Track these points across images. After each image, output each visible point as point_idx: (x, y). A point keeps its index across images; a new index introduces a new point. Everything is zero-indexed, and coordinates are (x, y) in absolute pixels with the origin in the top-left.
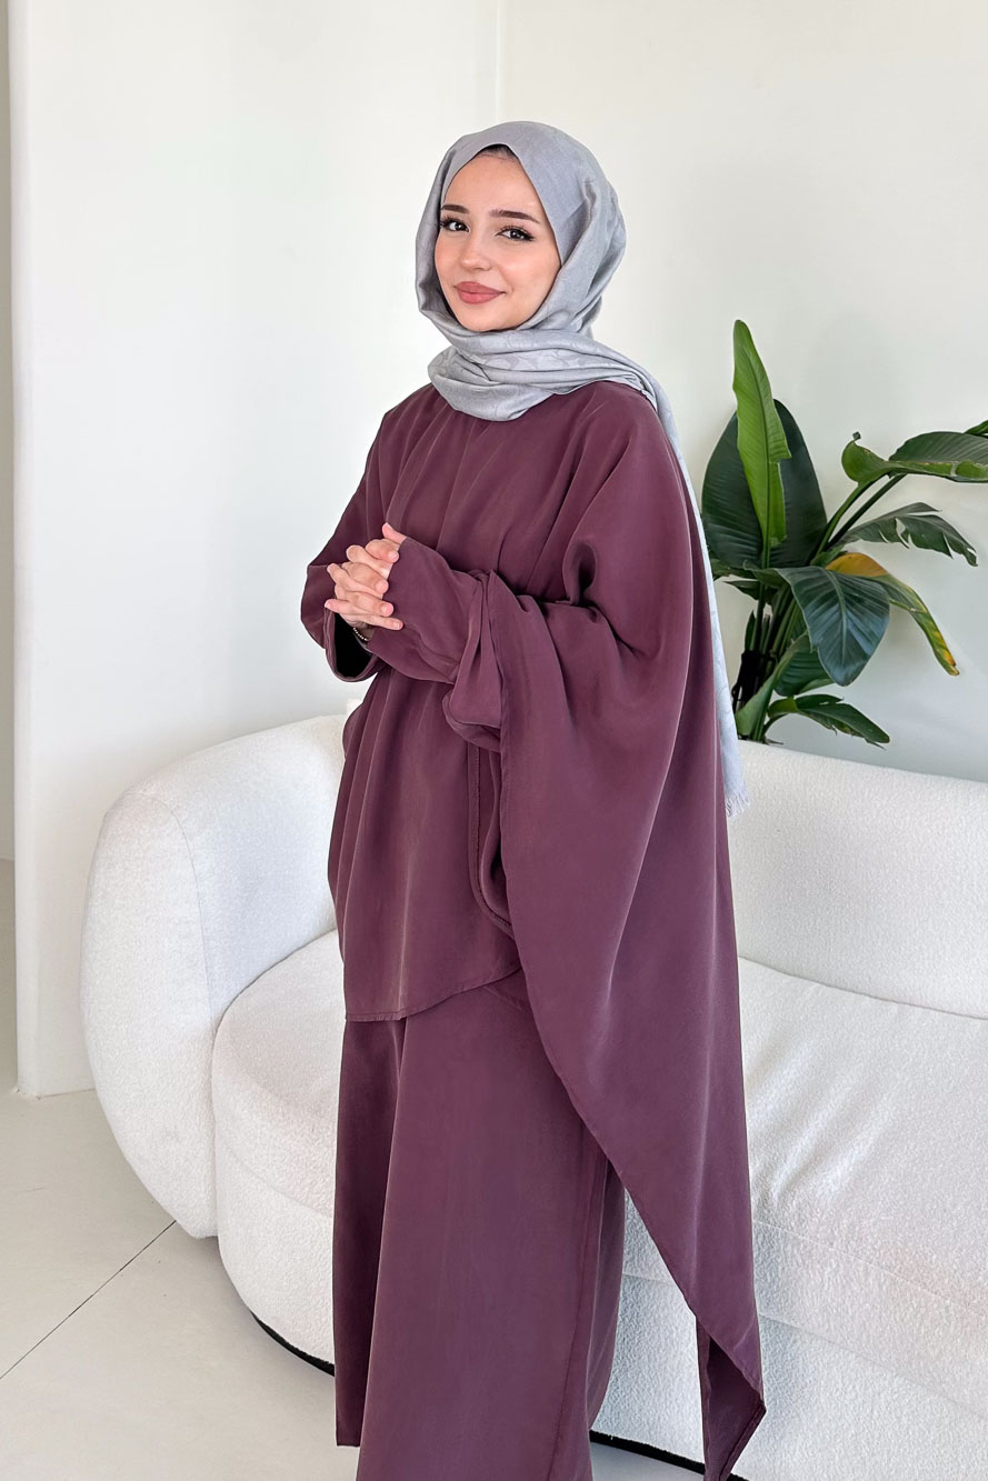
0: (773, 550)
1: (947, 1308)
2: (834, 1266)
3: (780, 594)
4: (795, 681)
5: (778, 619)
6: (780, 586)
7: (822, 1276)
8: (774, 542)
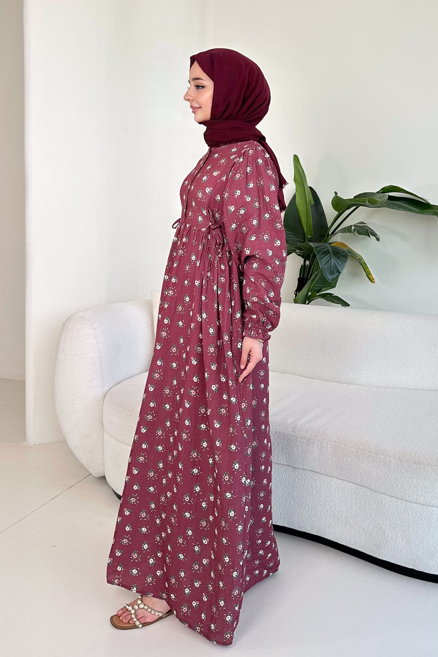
0: (309, 239)
1: (352, 451)
3: (311, 256)
4: (318, 289)
5: (310, 266)
6: (311, 252)
7: (313, 447)
8: (309, 236)
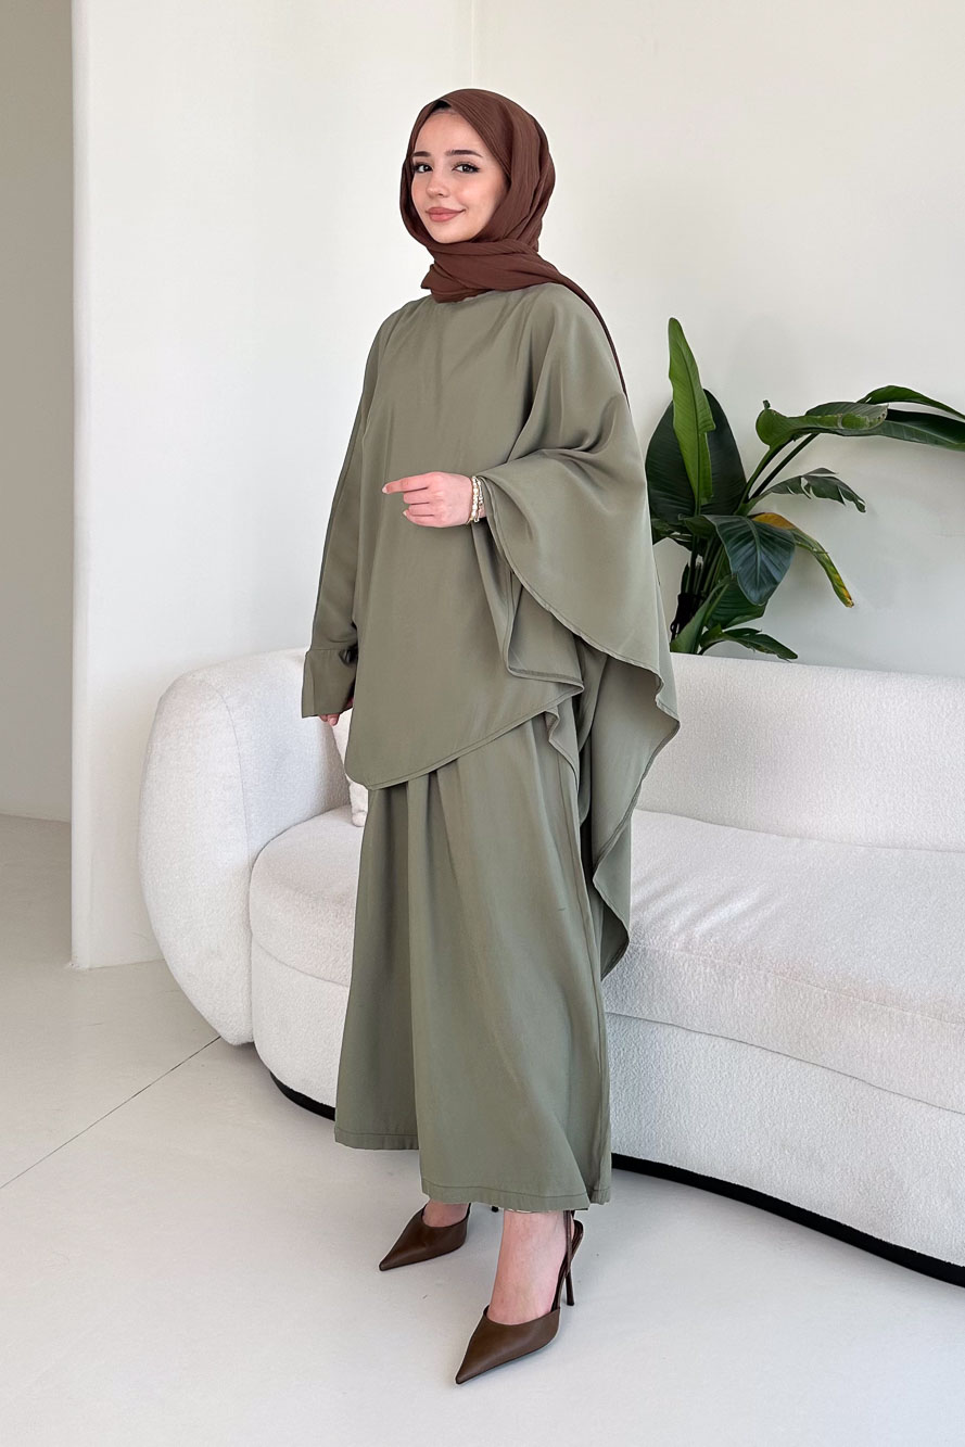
0: (703, 507)
2: (742, 978)
3: (709, 544)
5: (707, 566)
8: (704, 501)
